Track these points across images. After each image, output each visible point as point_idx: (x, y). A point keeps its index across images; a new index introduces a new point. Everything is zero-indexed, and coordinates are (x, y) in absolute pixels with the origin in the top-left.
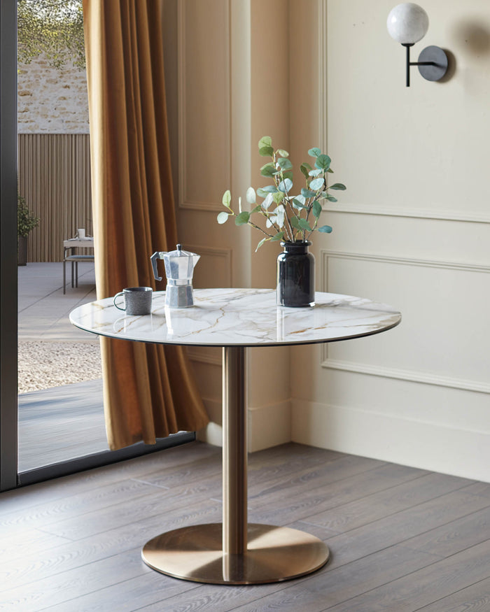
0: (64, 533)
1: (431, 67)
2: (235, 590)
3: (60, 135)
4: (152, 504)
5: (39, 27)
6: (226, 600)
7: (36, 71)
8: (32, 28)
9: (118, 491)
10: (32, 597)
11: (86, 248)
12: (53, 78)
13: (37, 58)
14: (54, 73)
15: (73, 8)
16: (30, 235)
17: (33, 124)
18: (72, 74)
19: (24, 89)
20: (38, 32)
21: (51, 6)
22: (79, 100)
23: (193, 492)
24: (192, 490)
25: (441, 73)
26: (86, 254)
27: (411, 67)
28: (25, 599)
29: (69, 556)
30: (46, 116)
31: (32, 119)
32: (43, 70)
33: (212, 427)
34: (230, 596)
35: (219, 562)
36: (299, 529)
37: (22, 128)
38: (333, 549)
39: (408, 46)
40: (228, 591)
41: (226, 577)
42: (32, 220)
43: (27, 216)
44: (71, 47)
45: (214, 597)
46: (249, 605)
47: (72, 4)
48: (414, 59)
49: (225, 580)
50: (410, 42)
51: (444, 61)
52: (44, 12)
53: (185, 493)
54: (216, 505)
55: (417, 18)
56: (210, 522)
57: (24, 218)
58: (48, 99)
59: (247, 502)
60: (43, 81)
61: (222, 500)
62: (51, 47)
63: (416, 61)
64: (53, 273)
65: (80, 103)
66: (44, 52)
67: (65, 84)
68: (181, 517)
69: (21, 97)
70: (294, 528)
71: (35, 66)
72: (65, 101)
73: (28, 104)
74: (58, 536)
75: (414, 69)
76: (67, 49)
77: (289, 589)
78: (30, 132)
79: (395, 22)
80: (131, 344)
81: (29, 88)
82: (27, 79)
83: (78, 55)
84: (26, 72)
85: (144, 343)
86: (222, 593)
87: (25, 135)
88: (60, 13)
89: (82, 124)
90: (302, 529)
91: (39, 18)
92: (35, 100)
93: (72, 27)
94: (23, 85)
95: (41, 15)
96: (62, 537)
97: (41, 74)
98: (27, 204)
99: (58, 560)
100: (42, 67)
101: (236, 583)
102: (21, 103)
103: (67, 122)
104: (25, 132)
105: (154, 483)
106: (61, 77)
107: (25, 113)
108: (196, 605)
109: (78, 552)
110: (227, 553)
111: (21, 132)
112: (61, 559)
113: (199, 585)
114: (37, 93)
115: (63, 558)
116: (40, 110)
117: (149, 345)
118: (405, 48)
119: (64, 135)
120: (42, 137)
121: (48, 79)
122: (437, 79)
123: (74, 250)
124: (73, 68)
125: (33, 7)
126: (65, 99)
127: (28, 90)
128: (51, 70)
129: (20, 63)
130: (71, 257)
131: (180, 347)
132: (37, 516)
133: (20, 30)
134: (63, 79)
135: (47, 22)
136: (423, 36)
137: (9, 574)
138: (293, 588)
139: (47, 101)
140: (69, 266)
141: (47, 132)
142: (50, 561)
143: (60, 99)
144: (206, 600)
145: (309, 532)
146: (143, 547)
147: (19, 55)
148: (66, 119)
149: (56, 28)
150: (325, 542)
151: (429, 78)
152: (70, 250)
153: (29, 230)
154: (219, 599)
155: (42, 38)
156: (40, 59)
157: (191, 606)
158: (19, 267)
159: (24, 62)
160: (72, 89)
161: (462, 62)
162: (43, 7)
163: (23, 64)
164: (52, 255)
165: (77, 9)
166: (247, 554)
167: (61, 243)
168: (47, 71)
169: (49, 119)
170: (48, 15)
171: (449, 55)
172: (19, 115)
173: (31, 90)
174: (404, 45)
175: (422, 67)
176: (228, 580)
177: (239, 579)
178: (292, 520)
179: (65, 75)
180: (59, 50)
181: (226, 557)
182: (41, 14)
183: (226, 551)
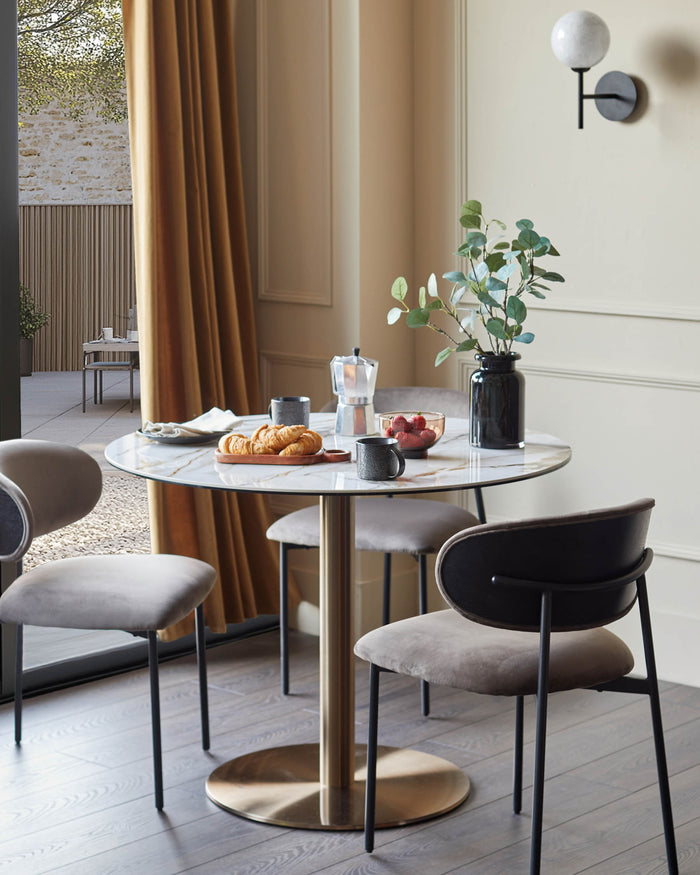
0: (97, 758)
1: (614, 101)
2: (336, 838)
3: (79, 206)
4: (221, 717)
5: (50, 67)
6: (324, 852)
7: (44, 124)
8: (40, 67)
9: (173, 698)
10: (52, 847)
11: (114, 353)
12: (70, 132)
13: (46, 107)
14: (71, 127)
15: (97, 41)
16: (36, 337)
17: (40, 193)
18: (95, 127)
19: (29, 147)
20: (48, 74)
21: (66, 39)
22: (104, 161)
23: (279, 700)
24: (276, 698)
25: (627, 109)
26: (114, 360)
27: (585, 101)
28: (42, 851)
29: (104, 790)
30: (60, 182)
31: (40, 186)
32: (56, 122)
33: (305, 608)
34: (330, 847)
35: (315, 798)
36: (427, 752)
37: (25, 198)
38: (475, 780)
39: (581, 71)
40: (327, 839)
41: (324, 820)
42: (39, 317)
43: (32, 312)
44: (93, 92)
45: (307, 847)
46: (358, 859)
47: (94, 36)
48: (589, 89)
49: (323, 823)
50: (584, 65)
51: (631, 93)
52: (57, 48)
53: (268, 701)
54: (311, 718)
55: (593, 31)
56: (302, 742)
57: (28, 314)
58: (61, 160)
59: (354, 713)
60: (55, 137)
61: (318, 710)
62: (66, 92)
63: (592, 92)
64: (69, 385)
65: (106, 164)
66: (56, 99)
67: (85, 140)
68: (261, 735)
69: (25, 158)
70: (421, 750)
71: (43, 116)
72: (85, 162)
73: (34, 167)
74: (88, 762)
75: (589, 104)
76: (88, 95)
77: (413, 837)
78: (37, 203)
79: (562, 38)
80: (190, 491)
81: (36, 146)
82: (33, 134)
83: (103, 103)
84: (33, 125)
85: (209, 490)
86: (319, 843)
87: (29, 207)
88: (79, 48)
89: (109, 192)
90: (432, 752)
91: (50, 55)
92: (44, 161)
93: (96, 66)
94: (27, 142)
95: (53, 51)
96: (93, 763)
97: (51, 128)
98: (32, 295)
99: (89, 795)
100: (54, 118)
101: (339, 828)
102: (24, 165)
103: (87, 189)
104: (30, 203)
105: (223, 687)
106: (79, 131)
107: (29, 179)
108: (282, 859)
109: (117, 785)
110: (327, 786)
111: (24, 203)
112: (92, 794)
113: (286, 831)
114: (46, 153)
115: (96, 792)
116: (50, 174)
117: (217, 493)
118: (577, 74)
119: (84, 206)
120: (54, 208)
121: (62, 133)
122: (622, 118)
123: (97, 355)
124: (97, 119)
125: (41, 40)
126: (85, 159)
127: (33, 148)
128: (66, 122)
129: (23, 114)
130: (93, 365)
131: (260, 495)
132: (59, 733)
133: (23, 71)
134: (83, 134)
135: (61, 60)
136: (602, 58)
137: (19, 814)
138: (419, 836)
139: (60, 163)
140: (90, 376)
141: (61, 203)
142: (77, 797)
143: (78, 159)
144: (296, 852)
145: (441, 756)
146: (208, 778)
147: (21, 102)
148: (87, 185)
149: (73, 68)
150: (463, 770)
151: (611, 117)
152: (93, 355)
153: (35, 330)
154: (315, 850)
155: (54, 81)
156: (50, 108)
157: (276, 860)
158: (22, 379)
159: (29, 113)
160: (95, 146)
161: (657, 94)
162: (55, 41)
163: (27, 115)
164: (67, 361)
165: (103, 43)
166: (354, 787)
167: (79, 346)
168: (60, 123)
169: (63, 186)
170: (62, 51)
171: (638, 85)
172: (21, 181)
173: (38, 149)
174: (575, 70)
175: (601, 101)
176: (328, 824)
177: (342, 822)
178: (417, 740)
179: (85, 129)
180: (77, 96)
181: (324, 791)
182: (52, 49)
183: (324, 783)
